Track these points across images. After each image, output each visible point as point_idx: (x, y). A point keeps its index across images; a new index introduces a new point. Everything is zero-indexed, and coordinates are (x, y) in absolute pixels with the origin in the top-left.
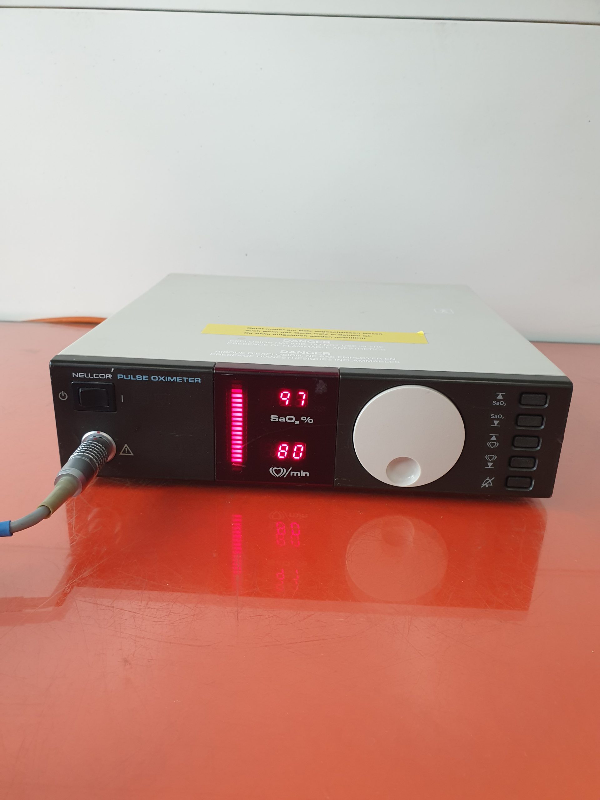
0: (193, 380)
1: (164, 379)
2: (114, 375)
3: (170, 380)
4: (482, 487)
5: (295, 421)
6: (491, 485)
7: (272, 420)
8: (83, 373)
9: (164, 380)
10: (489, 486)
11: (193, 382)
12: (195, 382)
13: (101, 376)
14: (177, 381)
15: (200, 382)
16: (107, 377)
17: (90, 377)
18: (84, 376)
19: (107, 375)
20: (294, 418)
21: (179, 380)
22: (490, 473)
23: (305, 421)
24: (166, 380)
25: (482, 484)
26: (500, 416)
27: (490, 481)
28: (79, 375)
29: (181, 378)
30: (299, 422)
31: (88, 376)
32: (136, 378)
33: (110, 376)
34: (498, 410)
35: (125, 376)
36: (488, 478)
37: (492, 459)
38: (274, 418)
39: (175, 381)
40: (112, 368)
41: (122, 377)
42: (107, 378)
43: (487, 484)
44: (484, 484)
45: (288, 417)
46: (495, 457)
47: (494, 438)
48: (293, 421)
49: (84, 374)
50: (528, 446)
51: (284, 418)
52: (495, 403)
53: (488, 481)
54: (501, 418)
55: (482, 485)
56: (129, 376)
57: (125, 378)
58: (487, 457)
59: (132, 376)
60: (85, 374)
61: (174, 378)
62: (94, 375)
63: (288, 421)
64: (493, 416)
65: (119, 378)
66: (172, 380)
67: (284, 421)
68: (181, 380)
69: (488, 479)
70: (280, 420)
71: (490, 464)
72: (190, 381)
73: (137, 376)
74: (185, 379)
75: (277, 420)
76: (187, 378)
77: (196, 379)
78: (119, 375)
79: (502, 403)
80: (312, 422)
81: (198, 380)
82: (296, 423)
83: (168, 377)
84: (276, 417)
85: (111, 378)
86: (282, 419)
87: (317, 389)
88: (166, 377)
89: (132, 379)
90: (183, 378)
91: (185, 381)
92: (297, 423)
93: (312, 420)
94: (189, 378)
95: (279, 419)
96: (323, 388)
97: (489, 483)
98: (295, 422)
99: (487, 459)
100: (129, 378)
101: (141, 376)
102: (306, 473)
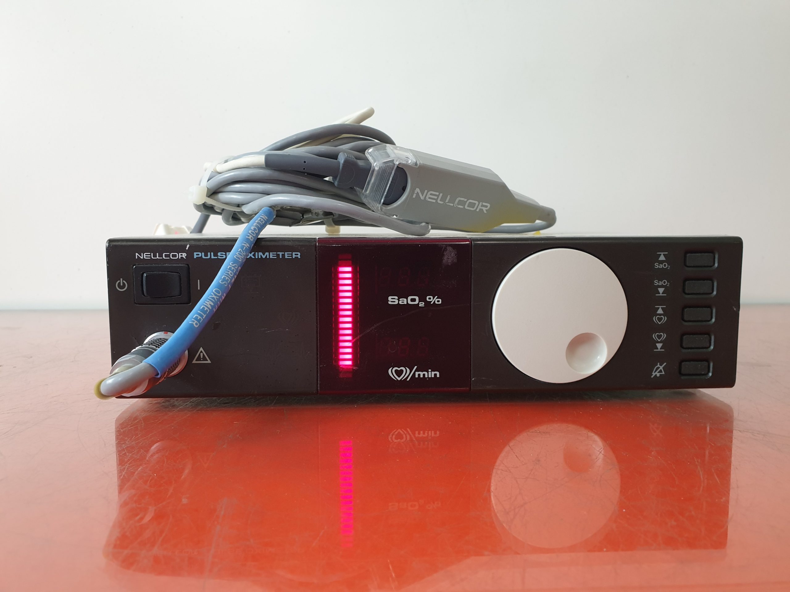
0: (291, 255)
1: (254, 255)
2: (190, 253)
3: (261, 256)
4: (652, 377)
5: (419, 302)
6: (663, 373)
7: (390, 303)
8: (150, 253)
9: (253, 257)
10: (660, 374)
11: (291, 257)
12: (294, 257)
13: (173, 256)
14: (271, 257)
15: (299, 257)
16: (180, 256)
17: (158, 257)
18: (151, 257)
19: (180, 254)
20: (417, 298)
21: (273, 256)
22: (660, 358)
23: (431, 301)
24: (257, 257)
25: (652, 372)
26: (665, 282)
27: (661, 368)
28: (145, 256)
29: (276, 253)
30: (423, 303)
31: (156, 257)
32: (218, 256)
33: (184, 255)
34: (661, 275)
35: (203, 253)
36: (659, 364)
37: (661, 338)
38: (393, 300)
39: (268, 257)
40: (187, 245)
41: (200, 256)
42: (180, 258)
43: (658, 373)
44: (655, 372)
45: (410, 298)
46: (664, 336)
47: (660, 311)
48: (417, 302)
49: (150, 255)
50: (700, 319)
51: (405, 300)
52: (657, 266)
53: (659, 368)
54: (666, 284)
55: (652, 375)
56: (209, 253)
57: (204, 257)
58: (655, 336)
59: (212, 253)
60: (152, 254)
61: (267, 254)
62: (164, 254)
63: (410, 302)
64: (656, 283)
65: (195, 257)
66: (264, 257)
67: (405, 303)
68: (276, 255)
69: (658, 366)
70: (400, 303)
71: (659, 346)
72: (286, 257)
73: (219, 254)
74: (281, 254)
75: (396, 303)
76: (283, 253)
77: (294, 253)
78: (195, 253)
79: (665, 265)
80: (440, 303)
81: (298, 254)
82: (420, 305)
83: (259, 253)
84: (394, 299)
85: (185, 258)
86: (403, 301)
87: (445, 258)
88: (257, 253)
89: (213, 257)
90: (278, 253)
91: (281, 257)
92: (422, 304)
93: (440, 300)
94: (286, 253)
95: (399, 301)
96: (452, 257)
97: (661, 371)
98: (418, 304)
99: (656, 340)
100: (209, 257)
101: (224, 253)
102: (436, 372)
